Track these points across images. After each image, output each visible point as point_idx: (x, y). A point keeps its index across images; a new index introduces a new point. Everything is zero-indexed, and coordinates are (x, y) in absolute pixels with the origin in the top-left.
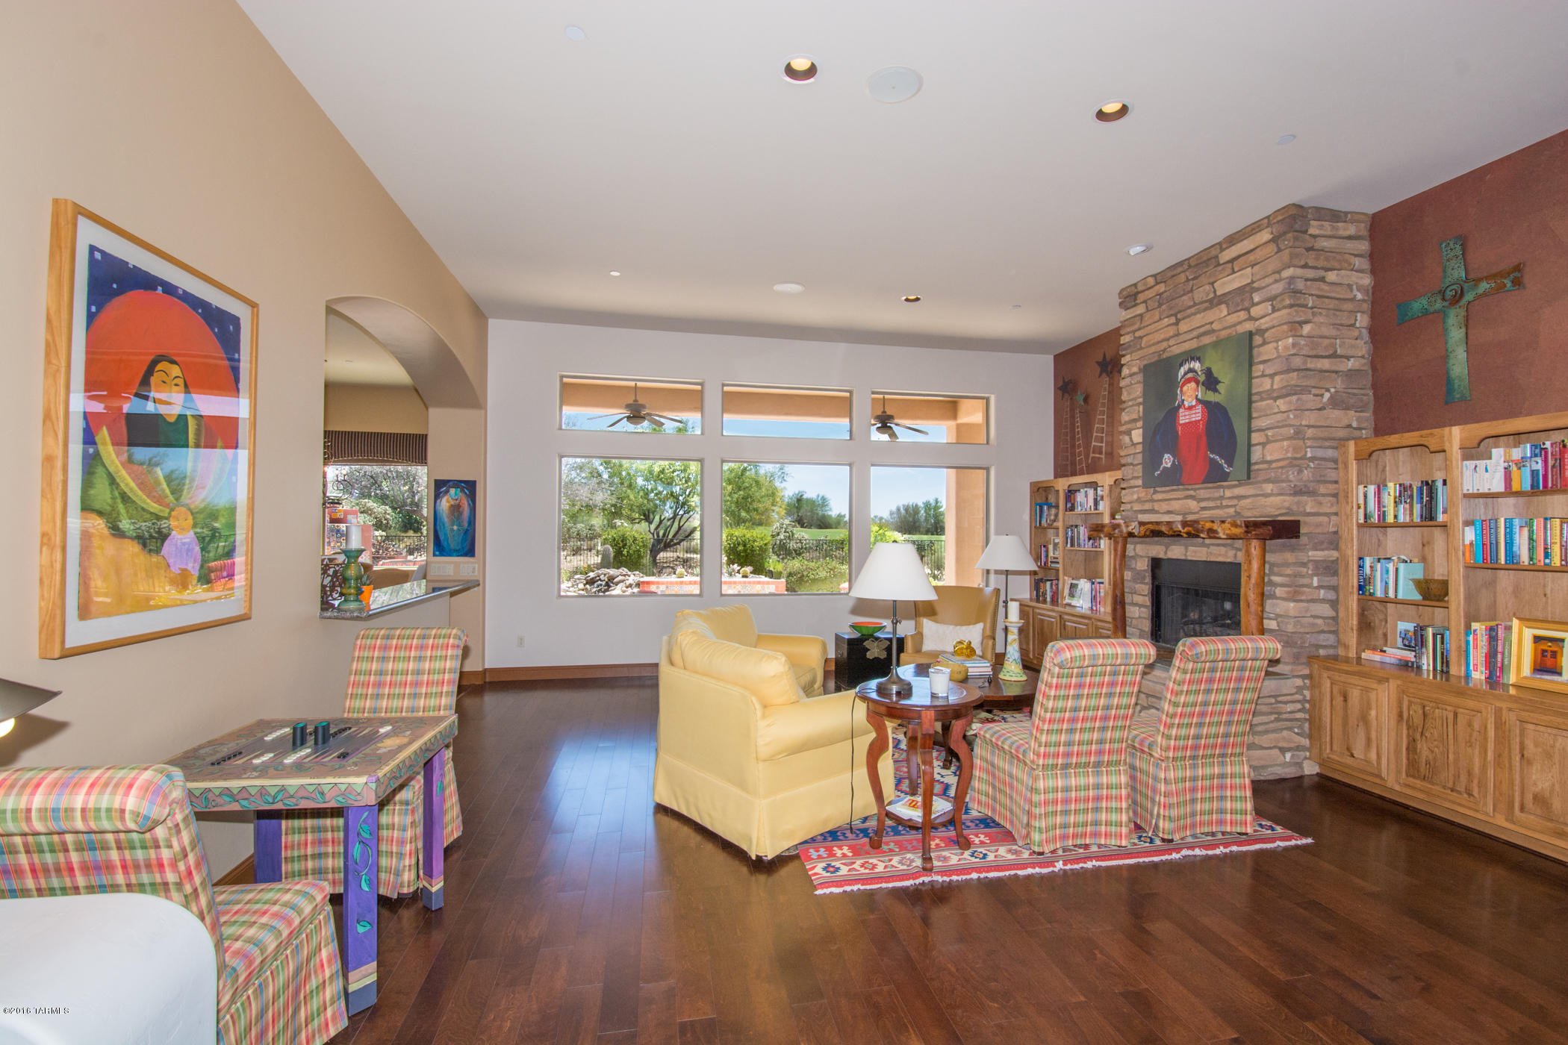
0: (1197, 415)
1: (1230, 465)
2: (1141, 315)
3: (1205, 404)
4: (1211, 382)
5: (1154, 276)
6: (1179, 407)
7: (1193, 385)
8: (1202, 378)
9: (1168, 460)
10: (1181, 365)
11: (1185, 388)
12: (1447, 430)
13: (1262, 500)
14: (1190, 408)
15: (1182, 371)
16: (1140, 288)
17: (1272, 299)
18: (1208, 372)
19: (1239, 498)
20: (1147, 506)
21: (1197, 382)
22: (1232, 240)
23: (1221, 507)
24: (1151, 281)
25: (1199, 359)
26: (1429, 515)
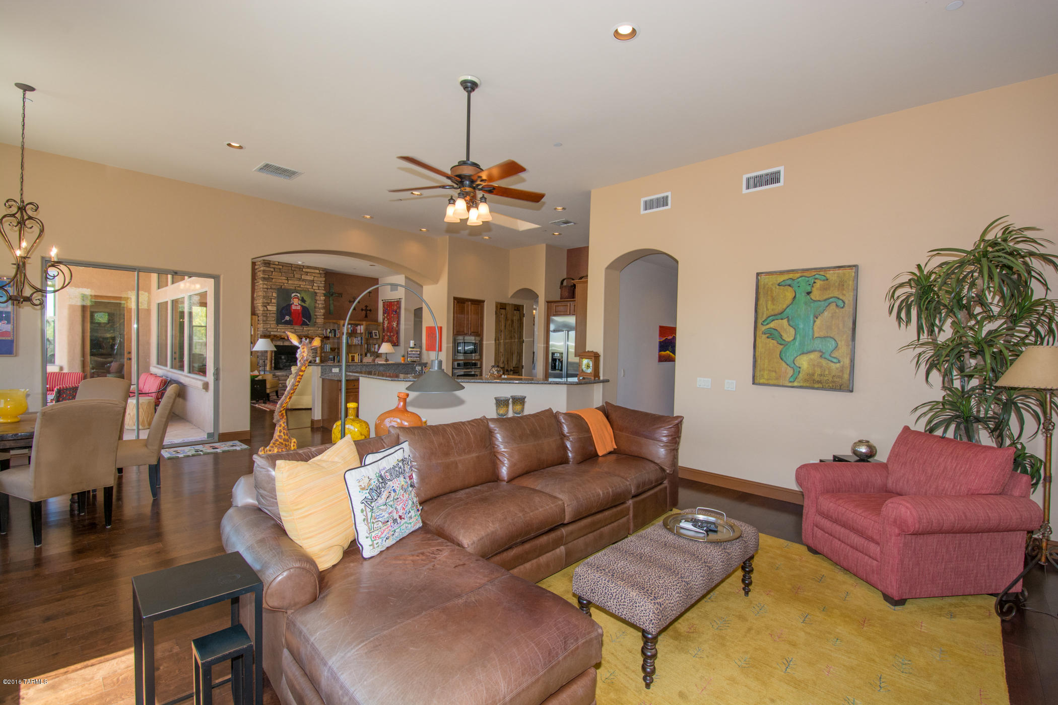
0: (299, 308)
1: (309, 322)
2: (272, 272)
3: (302, 306)
4: (303, 300)
5: (279, 262)
6: (292, 304)
7: (297, 300)
8: (301, 299)
9: (287, 318)
10: (293, 293)
11: (294, 300)
12: (340, 321)
13: (316, 331)
14: (296, 305)
15: (293, 295)
16: (271, 263)
17: (319, 287)
18: (303, 298)
19: (309, 330)
20: (275, 330)
21: (299, 300)
22: (308, 267)
23: (303, 332)
24: (277, 263)
25: (299, 293)
26: (335, 336)
